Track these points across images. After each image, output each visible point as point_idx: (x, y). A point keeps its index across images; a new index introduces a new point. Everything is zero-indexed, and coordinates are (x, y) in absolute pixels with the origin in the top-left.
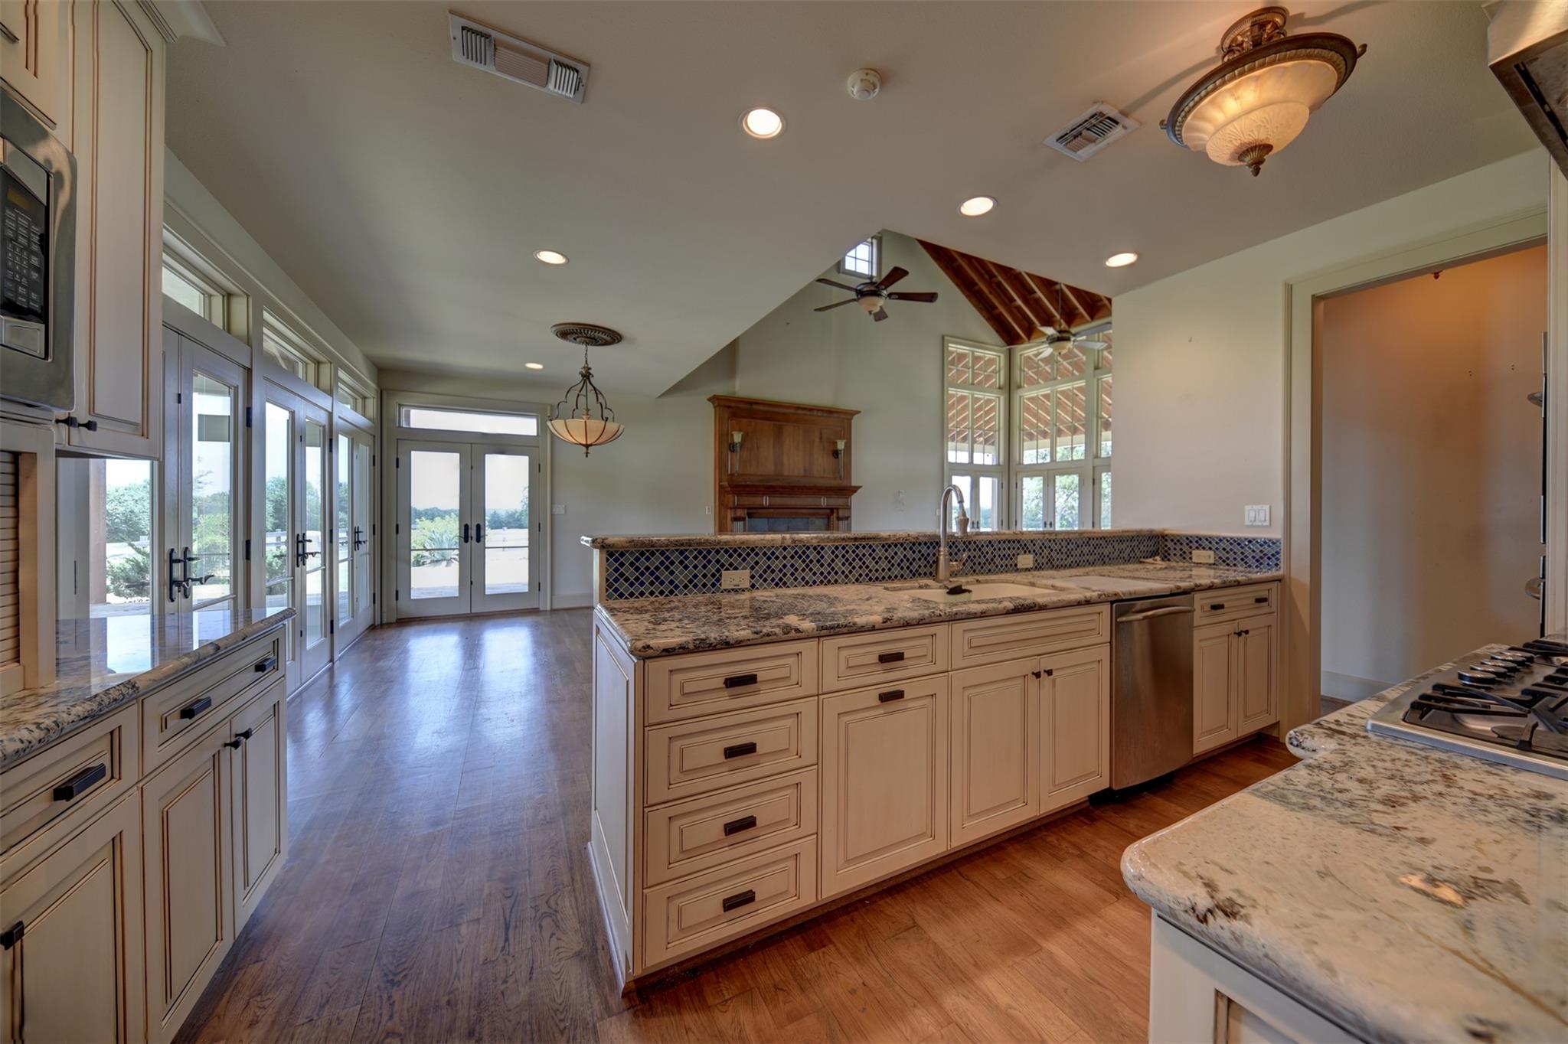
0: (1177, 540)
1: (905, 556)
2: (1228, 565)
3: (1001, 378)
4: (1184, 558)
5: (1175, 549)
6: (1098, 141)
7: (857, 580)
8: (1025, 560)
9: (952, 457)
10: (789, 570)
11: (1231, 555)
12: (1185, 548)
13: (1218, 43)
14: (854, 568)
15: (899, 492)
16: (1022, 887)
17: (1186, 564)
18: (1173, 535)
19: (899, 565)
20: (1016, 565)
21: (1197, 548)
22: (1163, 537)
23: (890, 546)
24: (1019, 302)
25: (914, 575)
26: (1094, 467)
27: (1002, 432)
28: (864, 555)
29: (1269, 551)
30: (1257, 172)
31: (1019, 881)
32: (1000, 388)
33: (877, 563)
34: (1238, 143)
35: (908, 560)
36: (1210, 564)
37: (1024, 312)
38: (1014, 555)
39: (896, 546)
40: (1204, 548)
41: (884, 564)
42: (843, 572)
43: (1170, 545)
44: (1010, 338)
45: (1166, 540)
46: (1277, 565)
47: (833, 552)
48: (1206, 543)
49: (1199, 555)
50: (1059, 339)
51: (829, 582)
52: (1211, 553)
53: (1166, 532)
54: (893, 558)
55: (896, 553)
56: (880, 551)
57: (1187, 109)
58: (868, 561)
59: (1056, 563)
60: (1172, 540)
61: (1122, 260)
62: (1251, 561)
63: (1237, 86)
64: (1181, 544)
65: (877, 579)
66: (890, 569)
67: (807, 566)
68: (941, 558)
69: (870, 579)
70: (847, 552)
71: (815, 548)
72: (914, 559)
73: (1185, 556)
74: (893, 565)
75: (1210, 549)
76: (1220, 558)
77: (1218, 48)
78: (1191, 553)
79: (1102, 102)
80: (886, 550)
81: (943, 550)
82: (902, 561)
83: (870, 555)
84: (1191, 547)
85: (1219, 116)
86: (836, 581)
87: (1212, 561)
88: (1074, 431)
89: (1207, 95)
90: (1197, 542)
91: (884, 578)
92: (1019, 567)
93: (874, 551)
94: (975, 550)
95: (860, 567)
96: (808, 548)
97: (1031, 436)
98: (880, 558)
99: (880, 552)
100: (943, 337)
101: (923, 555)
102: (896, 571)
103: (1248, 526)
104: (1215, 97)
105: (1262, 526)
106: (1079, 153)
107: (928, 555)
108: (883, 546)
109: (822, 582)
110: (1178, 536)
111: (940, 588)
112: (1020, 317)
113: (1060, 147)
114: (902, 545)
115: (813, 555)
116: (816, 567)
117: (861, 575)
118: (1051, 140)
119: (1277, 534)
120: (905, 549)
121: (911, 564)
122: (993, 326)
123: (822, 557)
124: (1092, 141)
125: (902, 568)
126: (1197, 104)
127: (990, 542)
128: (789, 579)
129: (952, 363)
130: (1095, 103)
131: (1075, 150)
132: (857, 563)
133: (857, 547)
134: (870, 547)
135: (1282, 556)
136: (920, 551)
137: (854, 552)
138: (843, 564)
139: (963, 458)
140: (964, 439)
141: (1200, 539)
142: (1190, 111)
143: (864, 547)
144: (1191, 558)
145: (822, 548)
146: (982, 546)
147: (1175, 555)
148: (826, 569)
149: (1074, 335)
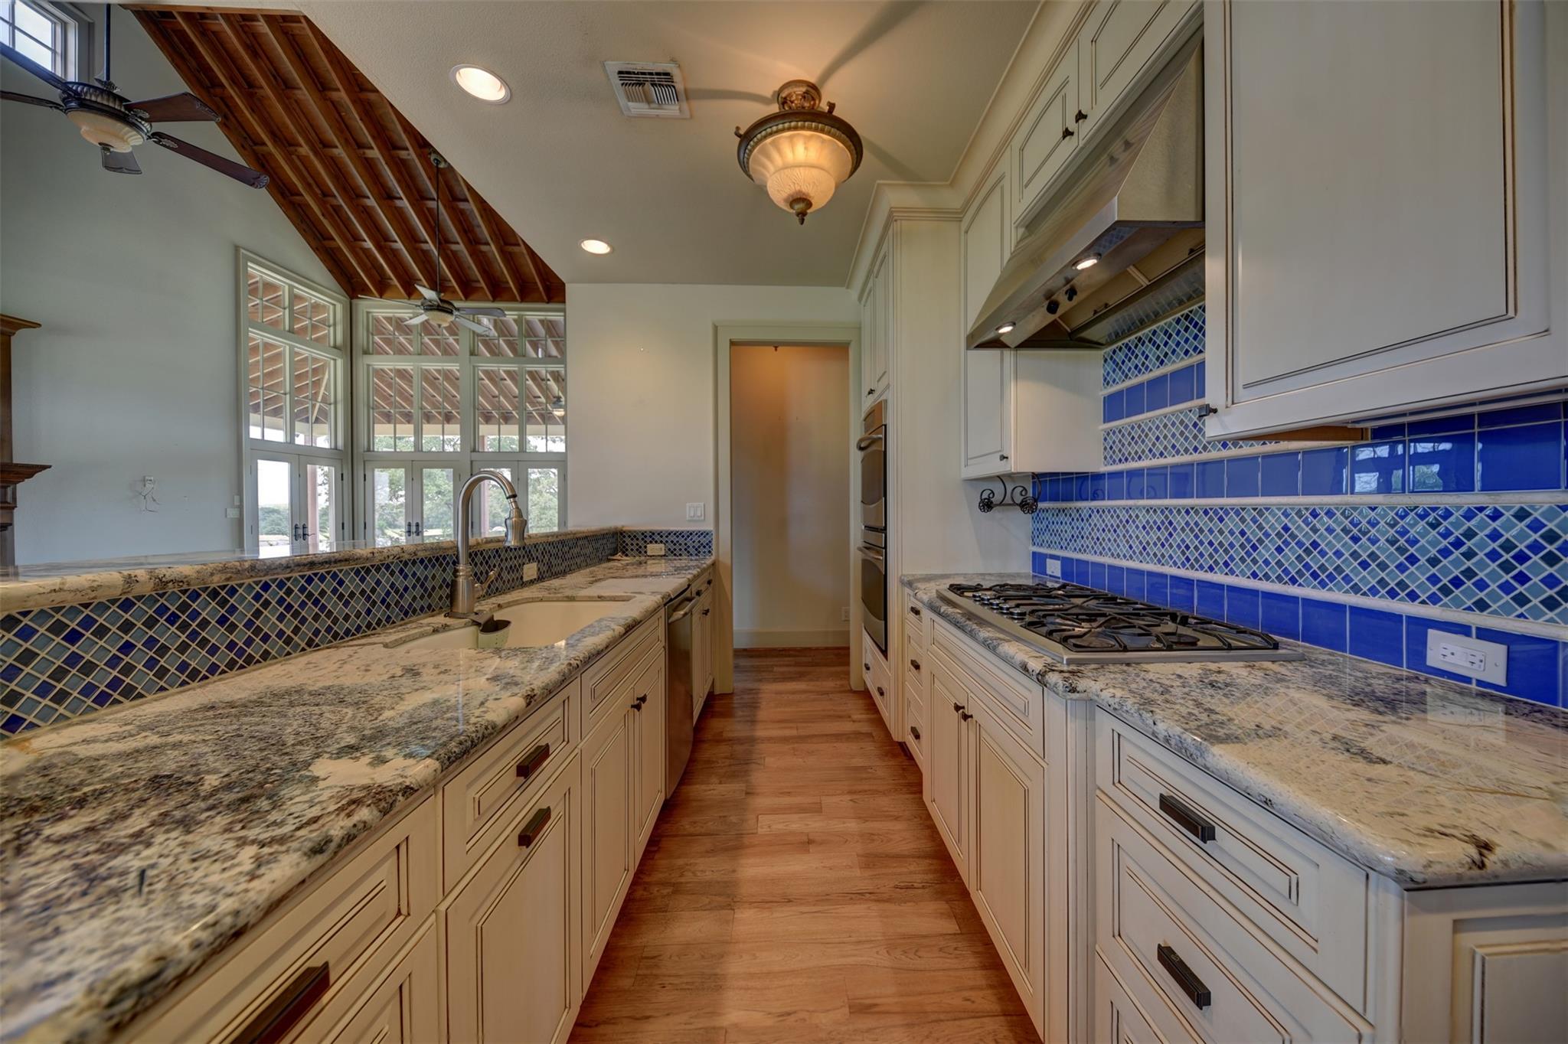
0: (633, 535)
1: (392, 586)
2: (675, 555)
3: (339, 335)
4: (640, 552)
5: (632, 544)
6: (653, 106)
7: (310, 643)
8: (530, 570)
9: (255, 432)
10: (138, 660)
11: (677, 547)
12: (641, 543)
13: (777, 88)
14: (303, 620)
15: (144, 480)
16: (656, 976)
17: (643, 558)
18: (630, 531)
19: (383, 601)
20: (522, 578)
21: (651, 542)
22: (621, 534)
23: (368, 571)
24: (369, 244)
25: (406, 614)
26: (472, 462)
27: (340, 407)
28: (323, 593)
29: (704, 541)
30: (802, 222)
31: (648, 972)
32: (335, 347)
33: (347, 603)
34: (798, 188)
35: (397, 592)
36: (662, 556)
37: (376, 258)
38: (520, 565)
39: (378, 569)
40: (656, 542)
41: (359, 605)
42: (280, 634)
43: (628, 540)
44: (352, 288)
45: (624, 537)
46: (710, 552)
47: (258, 597)
48: (657, 538)
49: (654, 549)
50: (439, 309)
51: (250, 660)
52: (662, 545)
53: (624, 529)
54: (373, 590)
55: (378, 583)
56: (352, 581)
57: (769, 130)
58: (332, 603)
59: (555, 569)
60: (629, 536)
61: (596, 247)
62: (692, 551)
63: (811, 137)
64: (637, 539)
65: (347, 632)
66: (369, 612)
67: (193, 635)
68: (461, 580)
69: (336, 636)
70: (289, 592)
71: (214, 594)
72: (406, 589)
73: (641, 551)
74: (374, 603)
75: (661, 542)
76: (669, 549)
77: (775, 92)
78: (646, 547)
79: (679, 66)
80: (363, 580)
81: (463, 568)
82: (388, 593)
83: (334, 591)
84: (645, 542)
85: (789, 156)
86: (266, 655)
87: (663, 553)
88: (448, 418)
89: (789, 129)
90: (650, 537)
91: (358, 629)
92: (525, 579)
93: (341, 583)
94: (481, 564)
95: (316, 618)
96: (195, 596)
97: (388, 418)
98: (352, 595)
99: (352, 584)
100: (237, 248)
101: (419, 579)
102: (379, 612)
103: (689, 521)
104: (794, 136)
105: (699, 521)
106: (630, 104)
107: (426, 578)
108: (357, 573)
109: (231, 665)
110: (635, 531)
111: (466, 625)
112: (370, 265)
113: (616, 81)
114: (388, 567)
115: (209, 610)
116: (216, 635)
117: (317, 632)
118: (613, 67)
119: (709, 527)
120: (392, 574)
121: (401, 596)
122: (324, 261)
123: (233, 609)
124: (649, 101)
125: (388, 607)
126: (778, 132)
127: (497, 551)
128: (136, 679)
129: (254, 291)
130: (673, 60)
131: (630, 98)
132: (312, 609)
133: (309, 580)
134: (335, 576)
135: (714, 542)
136: (414, 574)
137: (302, 590)
138: (281, 618)
139: (276, 436)
140: (276, 412)
141: (653, 534)
142: (771, 134)
143: (322, 579)
144: (646, 552)
145: (233, 591)
146: (490, 557)
147: (632, 550)
148: (239, 638)
149: (458, 309)
